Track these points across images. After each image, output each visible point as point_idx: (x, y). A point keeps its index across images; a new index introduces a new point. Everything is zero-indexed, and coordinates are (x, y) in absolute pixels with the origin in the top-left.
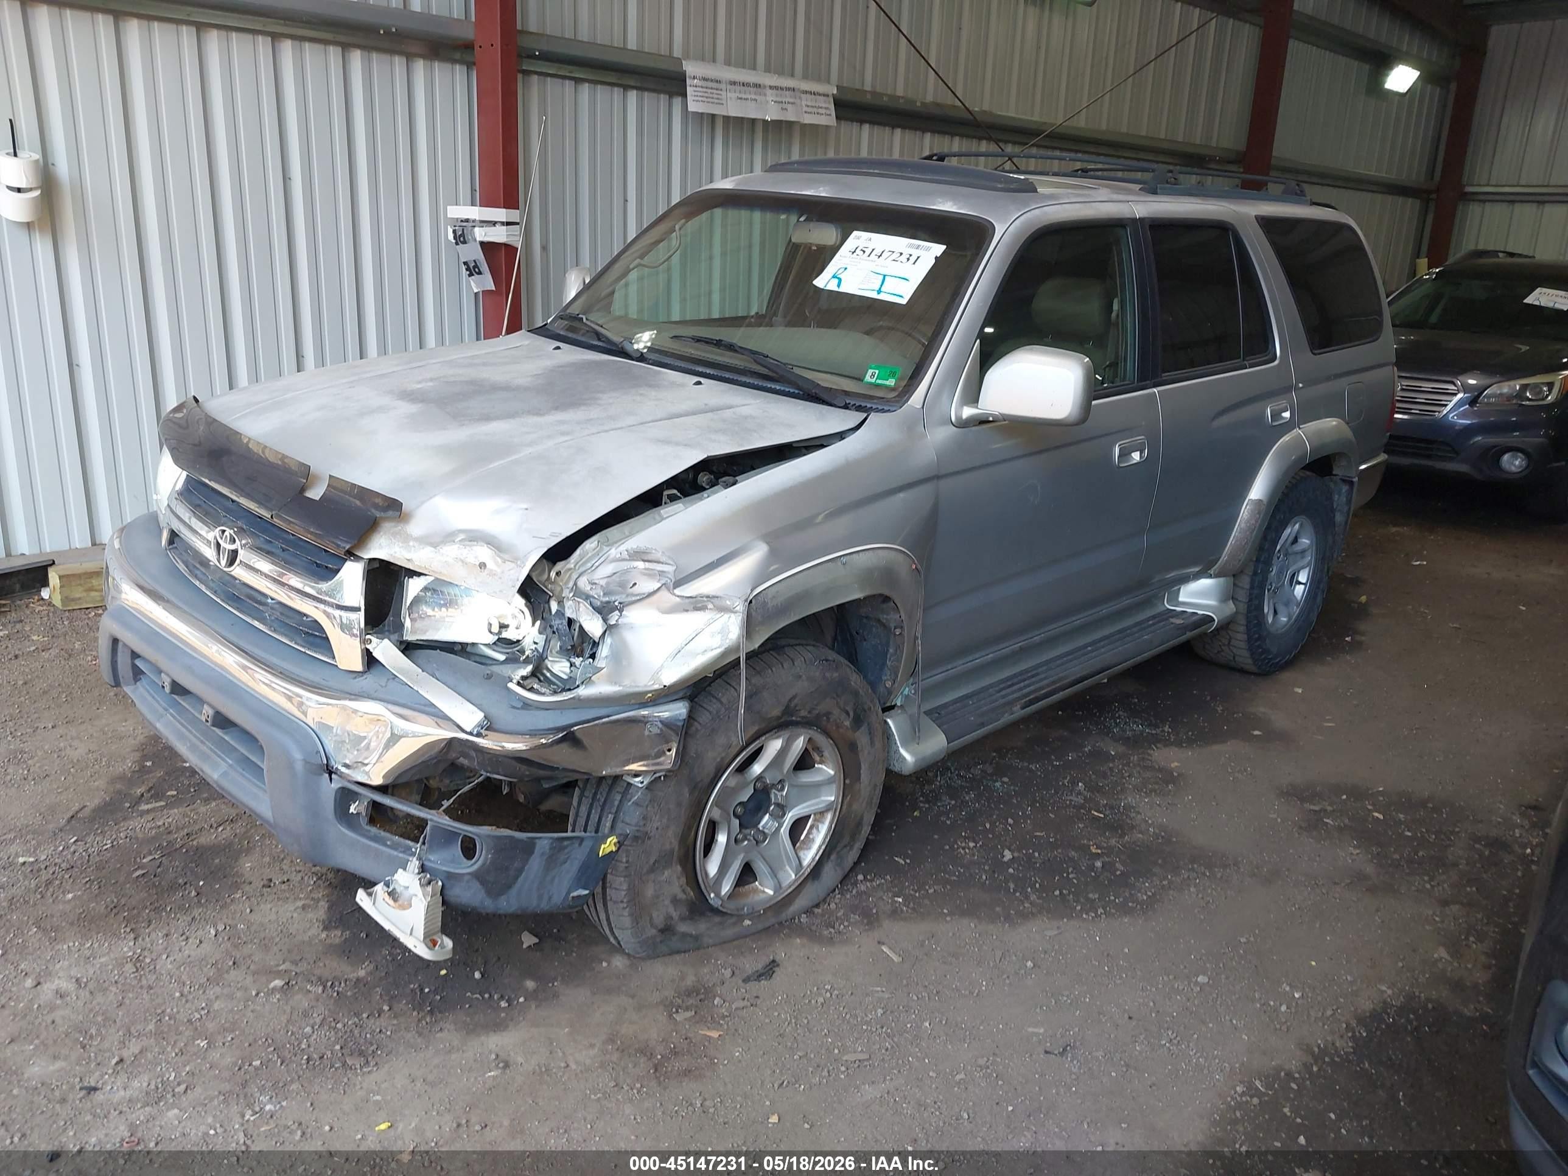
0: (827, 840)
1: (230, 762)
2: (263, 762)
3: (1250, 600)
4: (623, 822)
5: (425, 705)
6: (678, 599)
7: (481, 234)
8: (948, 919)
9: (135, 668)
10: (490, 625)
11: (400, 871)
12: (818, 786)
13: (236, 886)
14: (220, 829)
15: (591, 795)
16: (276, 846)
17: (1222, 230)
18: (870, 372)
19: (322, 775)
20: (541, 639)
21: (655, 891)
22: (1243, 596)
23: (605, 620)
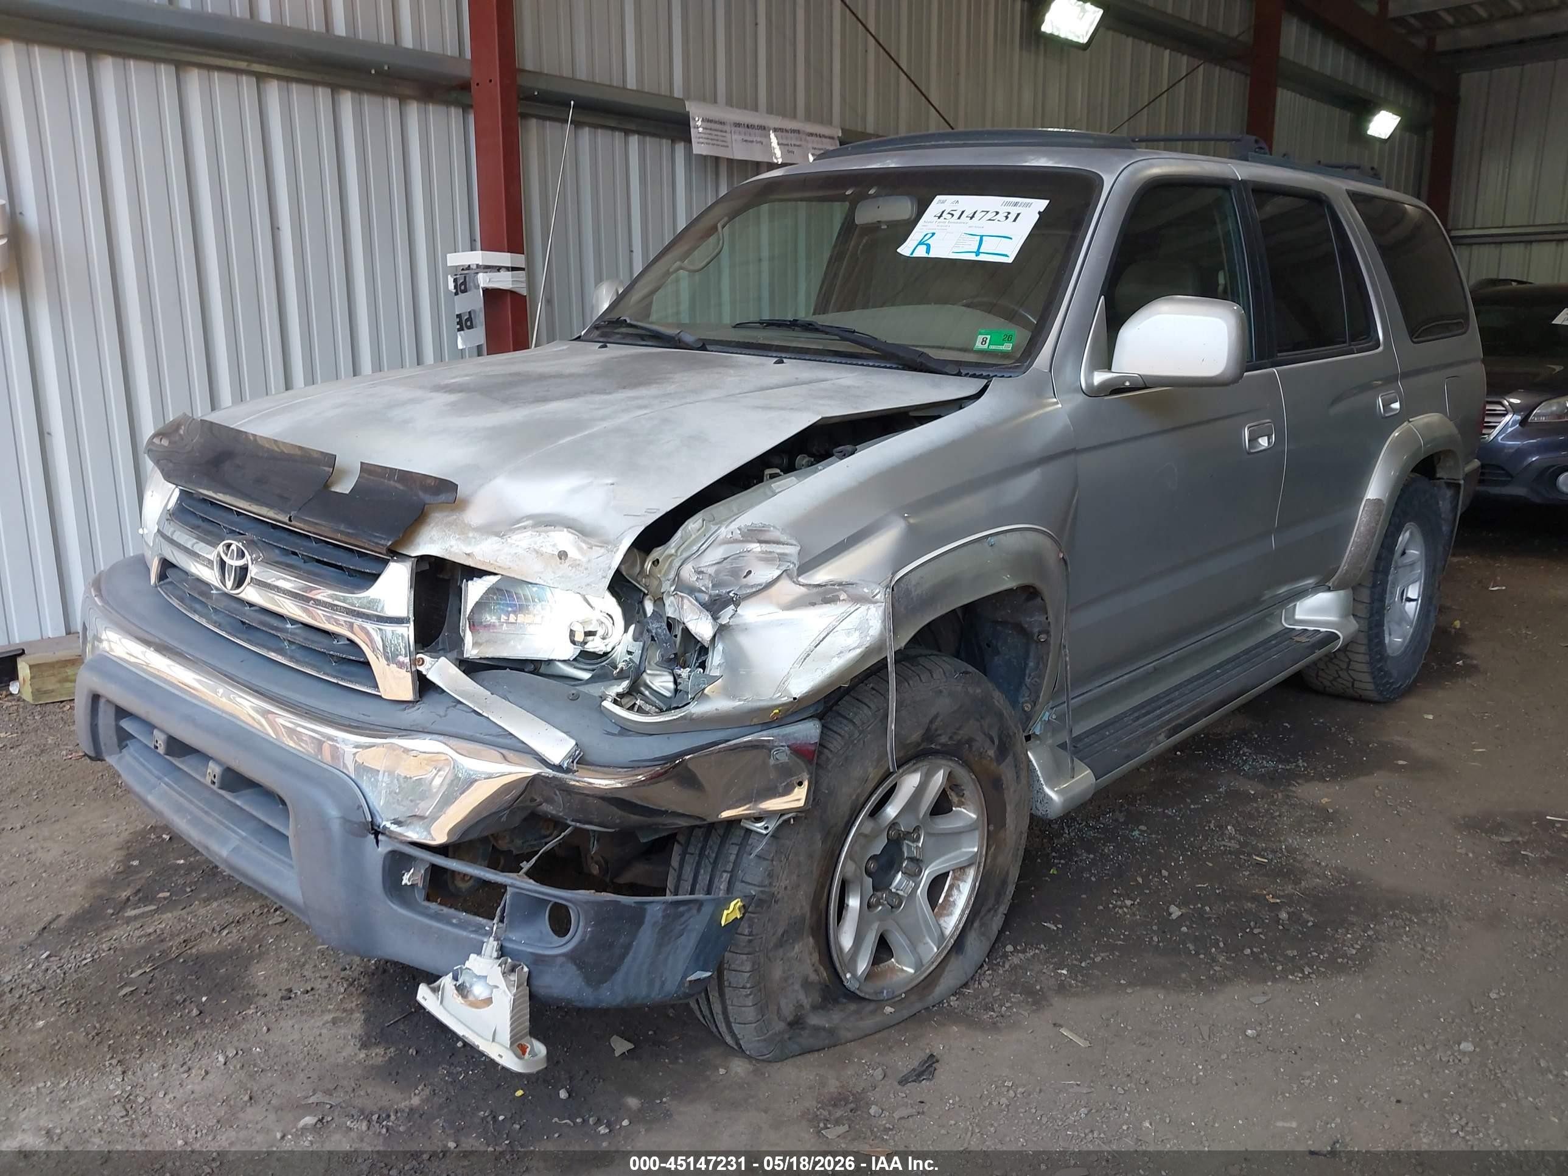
0: (971, 903)
1: (244, 834)
2: (287, 826)
3: (1372, 615)
4: (743, 881)
5: (498, 736)
6: (803, 590)
7: (484, 280)
8: (1129, 991)
9: (120, 731)
10: (572, 633)
11: (473, 956)
12: (958, 833)
13: (248, 1000)
14: (225, 932)
15: (697, 852)
16: (295, 949)
17: (1316, 200)
18: (980, 338)
19: (366, 836)
20: (637, 648)
21: (784, 972)
22: (1363, 611)
23: (715, 618)
